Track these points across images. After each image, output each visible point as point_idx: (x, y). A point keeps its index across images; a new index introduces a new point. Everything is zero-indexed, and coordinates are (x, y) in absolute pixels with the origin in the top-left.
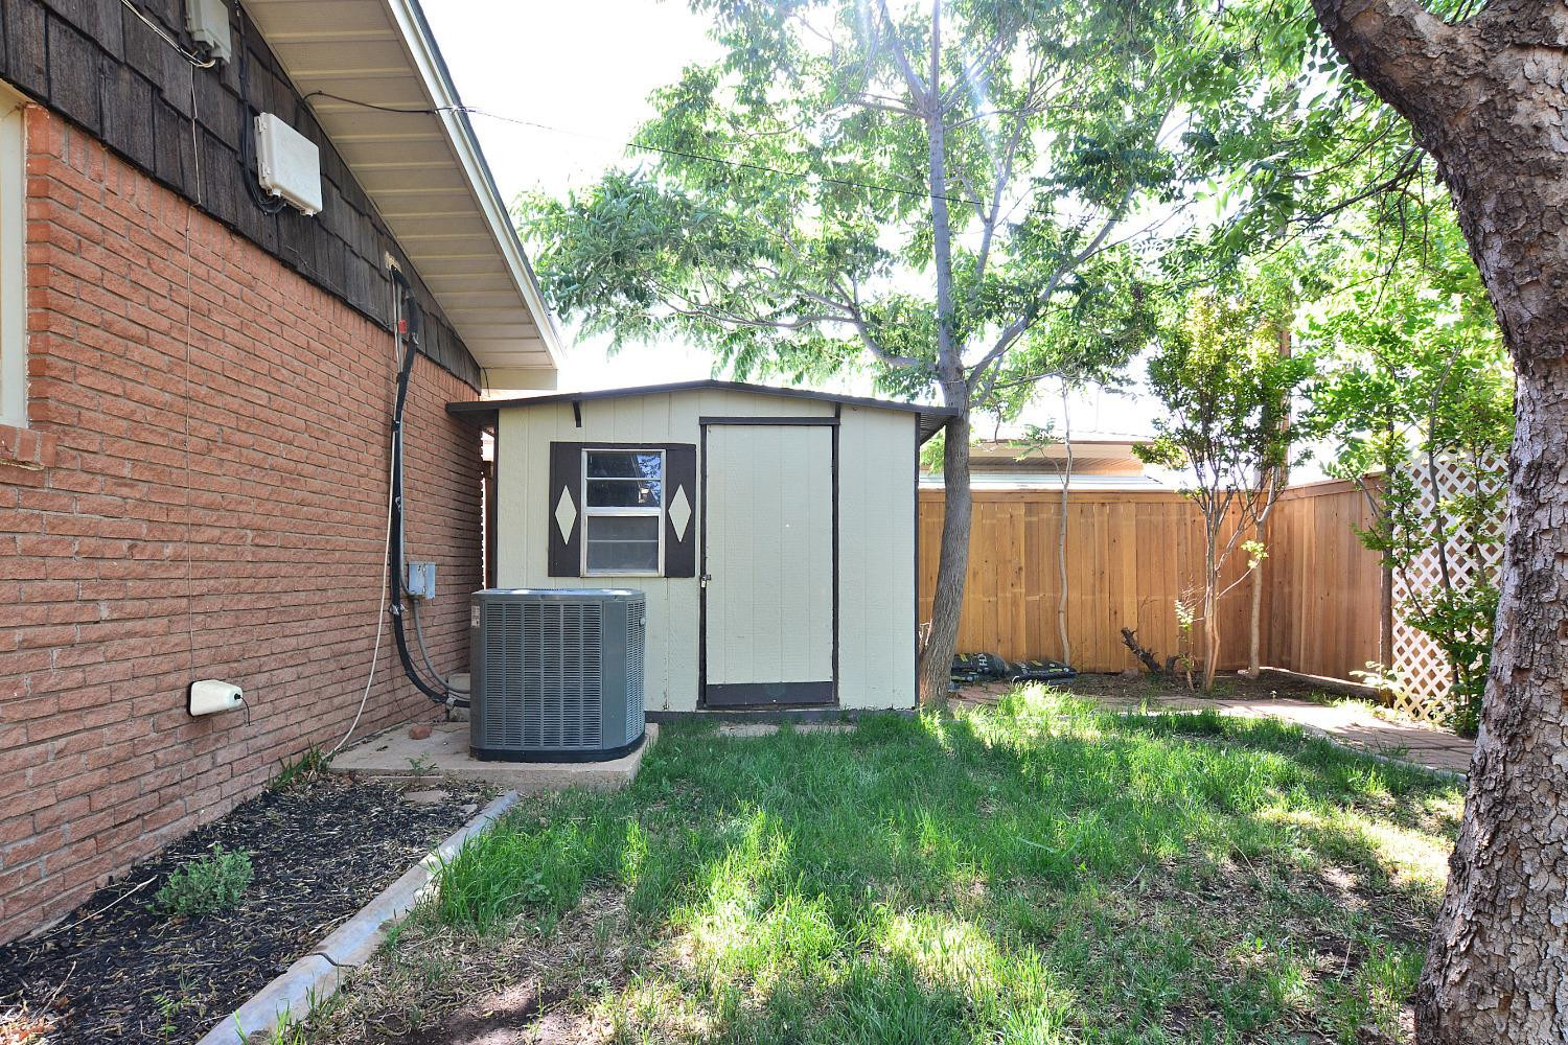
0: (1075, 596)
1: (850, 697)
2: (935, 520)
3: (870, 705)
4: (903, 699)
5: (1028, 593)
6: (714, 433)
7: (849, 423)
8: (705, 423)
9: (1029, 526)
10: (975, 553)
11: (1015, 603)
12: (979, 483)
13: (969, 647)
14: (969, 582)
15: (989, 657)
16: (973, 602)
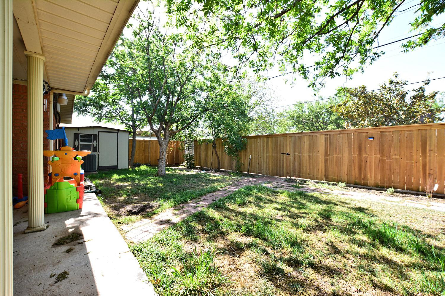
0: (151, 155)
1: (119, 167)
2: (131, 144)
3: (122, 168)
4: (127, 167)
5: (145, 154)
6: (100, 133)
7: (120, 133)
8: (99, 132)
9: (145, 145)
10: (137, 149)
11: (143, 156)
12: (137, 138)
13: (136, 162)
14: (136, 153)
15: (139, 163)
16: (136, 155)
